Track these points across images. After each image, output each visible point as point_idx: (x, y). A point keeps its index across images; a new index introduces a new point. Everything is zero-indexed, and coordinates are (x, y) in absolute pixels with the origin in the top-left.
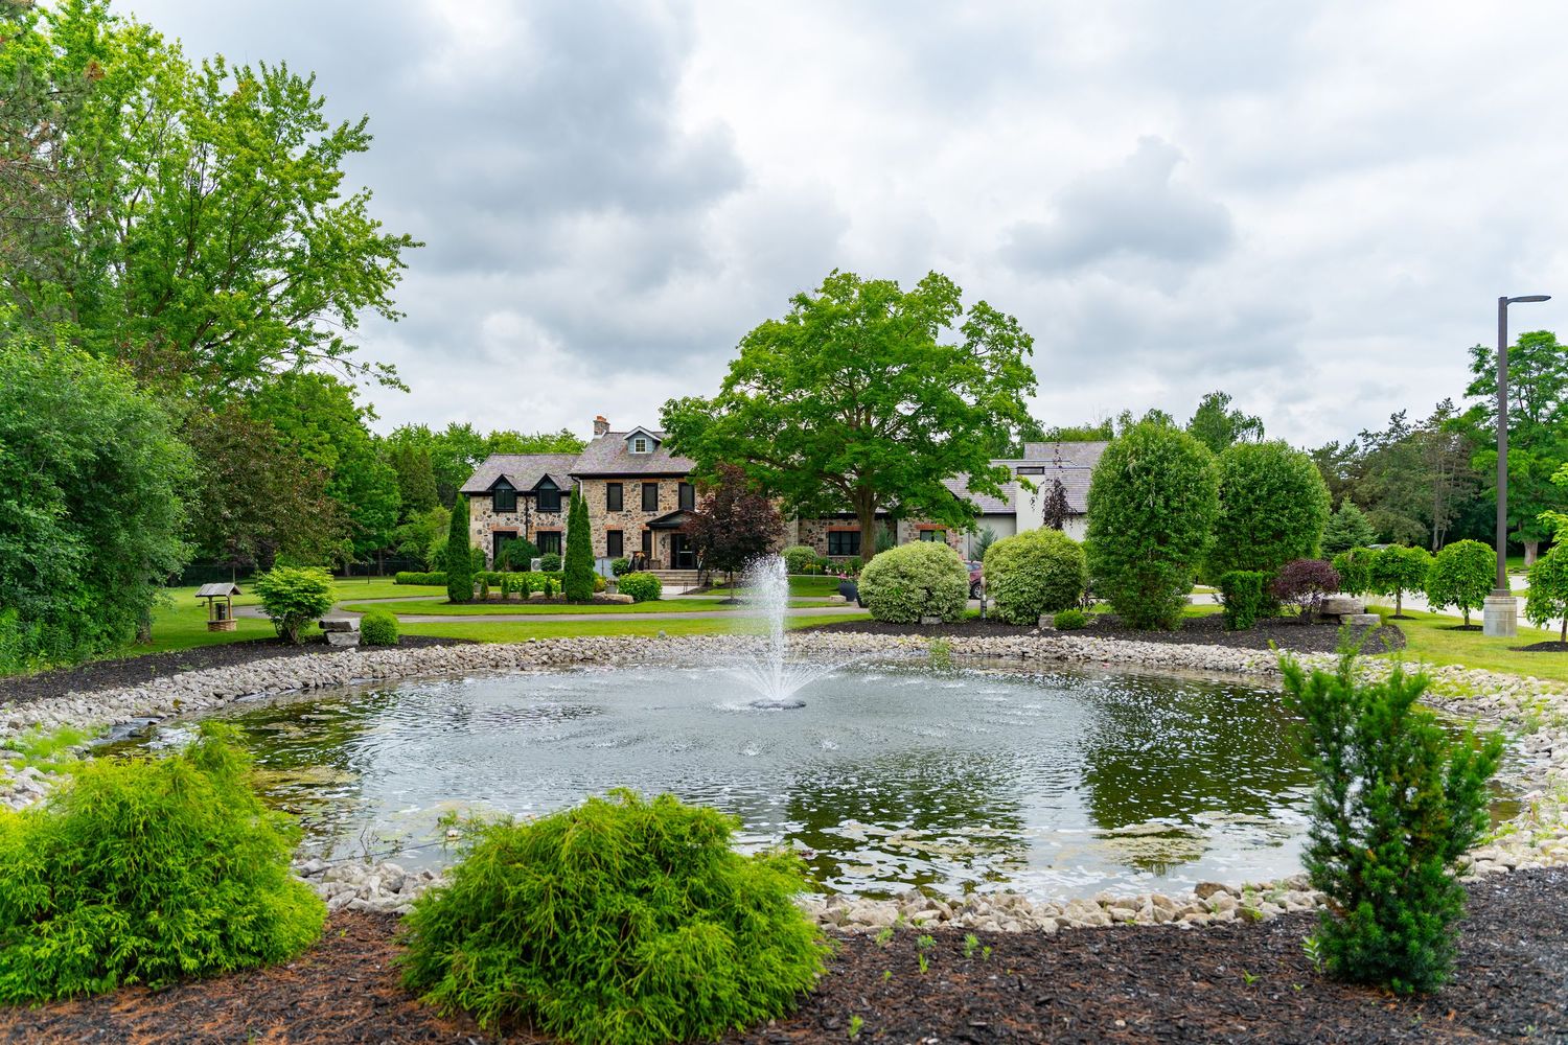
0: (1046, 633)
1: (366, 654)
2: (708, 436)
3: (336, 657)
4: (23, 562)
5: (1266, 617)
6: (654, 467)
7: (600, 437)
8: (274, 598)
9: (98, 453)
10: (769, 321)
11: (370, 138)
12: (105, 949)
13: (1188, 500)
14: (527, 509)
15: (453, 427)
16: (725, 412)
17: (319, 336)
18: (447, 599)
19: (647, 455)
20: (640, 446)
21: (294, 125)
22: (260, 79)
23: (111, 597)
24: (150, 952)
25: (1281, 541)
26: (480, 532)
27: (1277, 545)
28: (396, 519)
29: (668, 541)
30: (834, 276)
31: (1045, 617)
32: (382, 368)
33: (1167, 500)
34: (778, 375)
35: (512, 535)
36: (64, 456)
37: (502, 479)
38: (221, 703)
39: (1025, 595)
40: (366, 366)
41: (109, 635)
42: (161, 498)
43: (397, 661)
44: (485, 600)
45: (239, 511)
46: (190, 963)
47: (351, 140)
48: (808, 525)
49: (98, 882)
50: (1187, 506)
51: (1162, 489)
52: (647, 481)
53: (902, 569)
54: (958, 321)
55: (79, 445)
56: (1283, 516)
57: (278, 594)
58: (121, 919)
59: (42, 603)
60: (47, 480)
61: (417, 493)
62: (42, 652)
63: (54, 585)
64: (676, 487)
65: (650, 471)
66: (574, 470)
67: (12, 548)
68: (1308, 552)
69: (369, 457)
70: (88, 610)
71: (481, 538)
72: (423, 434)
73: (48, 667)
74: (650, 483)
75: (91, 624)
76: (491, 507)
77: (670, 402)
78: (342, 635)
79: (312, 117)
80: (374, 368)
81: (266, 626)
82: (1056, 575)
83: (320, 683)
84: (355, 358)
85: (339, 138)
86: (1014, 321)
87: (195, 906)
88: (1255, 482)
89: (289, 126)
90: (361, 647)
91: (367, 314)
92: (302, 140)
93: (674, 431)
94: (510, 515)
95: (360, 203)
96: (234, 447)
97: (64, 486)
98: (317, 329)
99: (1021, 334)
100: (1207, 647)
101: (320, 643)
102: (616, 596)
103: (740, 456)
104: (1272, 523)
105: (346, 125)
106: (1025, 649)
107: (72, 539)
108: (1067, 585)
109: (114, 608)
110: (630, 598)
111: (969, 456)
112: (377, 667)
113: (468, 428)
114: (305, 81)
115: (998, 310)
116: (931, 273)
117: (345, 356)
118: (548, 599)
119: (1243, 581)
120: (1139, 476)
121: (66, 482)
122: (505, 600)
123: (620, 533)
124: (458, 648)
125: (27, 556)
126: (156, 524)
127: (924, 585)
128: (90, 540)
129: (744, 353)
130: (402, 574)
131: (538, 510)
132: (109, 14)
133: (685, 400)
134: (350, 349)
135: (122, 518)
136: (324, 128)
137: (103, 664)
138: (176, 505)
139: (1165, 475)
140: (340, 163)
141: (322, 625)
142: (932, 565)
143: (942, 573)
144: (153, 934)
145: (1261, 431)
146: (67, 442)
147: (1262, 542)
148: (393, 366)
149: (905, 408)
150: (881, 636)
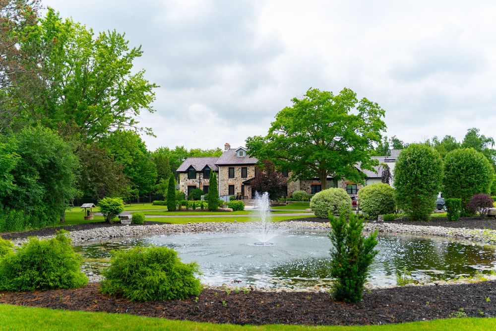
0: (380, 222)
1: (132, 227)
2: (263, 150)
3: (122, 227)
4: (26, 195)
5: (469, 216)
6: (246, 161)
7: (227, 150)
8: (104, 208)
9: (50, 160)
10: (286, 107)
11: (143, 52)
12: (32, 280)
13: (430, 172)
14: (200, 178)
15: (177, 148)
16: (269, 141)
17: (126, 118)
18: (167, 210)
19: (244, 157)
20: (241, 154)
21: (118, 50)
22: (108, 36)
23: (52, 207)
24: (43, 281)
25: (473, 187)
26: (183, 186)
27: (471, 189)
28: (155, 182)
29: (251, 189)
30: (310, 90)
31: (380, 216)
32: (147, 129)
33: (422, 172)
34: (289, 127)
35: (195, 187)
36: (39, 161)
37: (191, 167)
38: (83, 241)
39: (372, 208)
40: (142, 129)
41: (51, 219)
42: (69, 174)
43: (142, 229)
44: (180, 210)
45: (94, 178)
46: (51, 284)
47: (137, 53)
48: (303, 182)
49: (32, 265)
50: (429, 174)
51: (419, 167)
52: (243, 167)
53: (325, 198)
54: (357, 105)
55: (44, 158)
56: (473, 177)
57: (105, 206)
58: (37, 273)
59: (31, 208)
60: (34, 169)
61: (164, 172)
62: (30, 224)
63: (35, 202)
64: (254, 169)
65: (245, 163)
66: (217, 163)
67: (22, 191)
68: (484, 191)
69: (146, 159)
70: (44, 211)
71: (183, 188)
72: (167, 150)
73: (32, 229)
74: (244, 167)
75: (45, 216)
76: (187, 177)
77: (249, 138)
78: (126, 220)
79: (124, 47)
80: (145, 129)
81: (101, 217)
82: (384, 200)
83: (115, 236)
84: (139, 126)
85: (132, 53)
86: (377, 104)
87: (54, 271)
88: (461, 165)
89: (117, 50)
90: (131, 224)
91: (143, 111)
92: (121, 54)
93: (251, 148)
94: (194, 180)
95: (141, 74)
96: (94, 157)
97: (39, 171)
98: (126, 116)
99: (380, 109)
100: (436, 227)
101: (118, 223)
102: (227, 209)
103: (274, 157)
104: (468, 180)
105: (135, 48)
106: (368, 228)
107: (41, 188)
108: (389, 204)
109: (53, 210)
110: (231, 209)
111: (360, 156)
112: (135, 231)
113: (182, 148)
114: (122, 35)
115: (371, 101)
116: (345, 88)
117: (135, 125)
118: (202, 210)
119: (453, 202)
120: (411, 163)
121: (40, 170)
122: (187, 210)
123: (233, 186)
124: (164, 225)
125: (27, 193)
126: (66, 183)
127: (333, 204)
128: (46, 188)
129: (277, 119)
130: (155, 201)
131: (204, 178)
132: (59, 18)
133: (255, 137)
134: (137, 123)
135: (56, 181)
136: (128, 50)
137: (48, 228)
138: (73, 176)
139: (420, 162)
140: (133, 61)
141: (119, 217)
142: (337, 197)
143: (340, 200)
144: (44, 277)
145: (493, 143)
146: (41, 157)
147: (464, 188)
148: (151, 129)
149: (337, 138)
150: (316, 223)
